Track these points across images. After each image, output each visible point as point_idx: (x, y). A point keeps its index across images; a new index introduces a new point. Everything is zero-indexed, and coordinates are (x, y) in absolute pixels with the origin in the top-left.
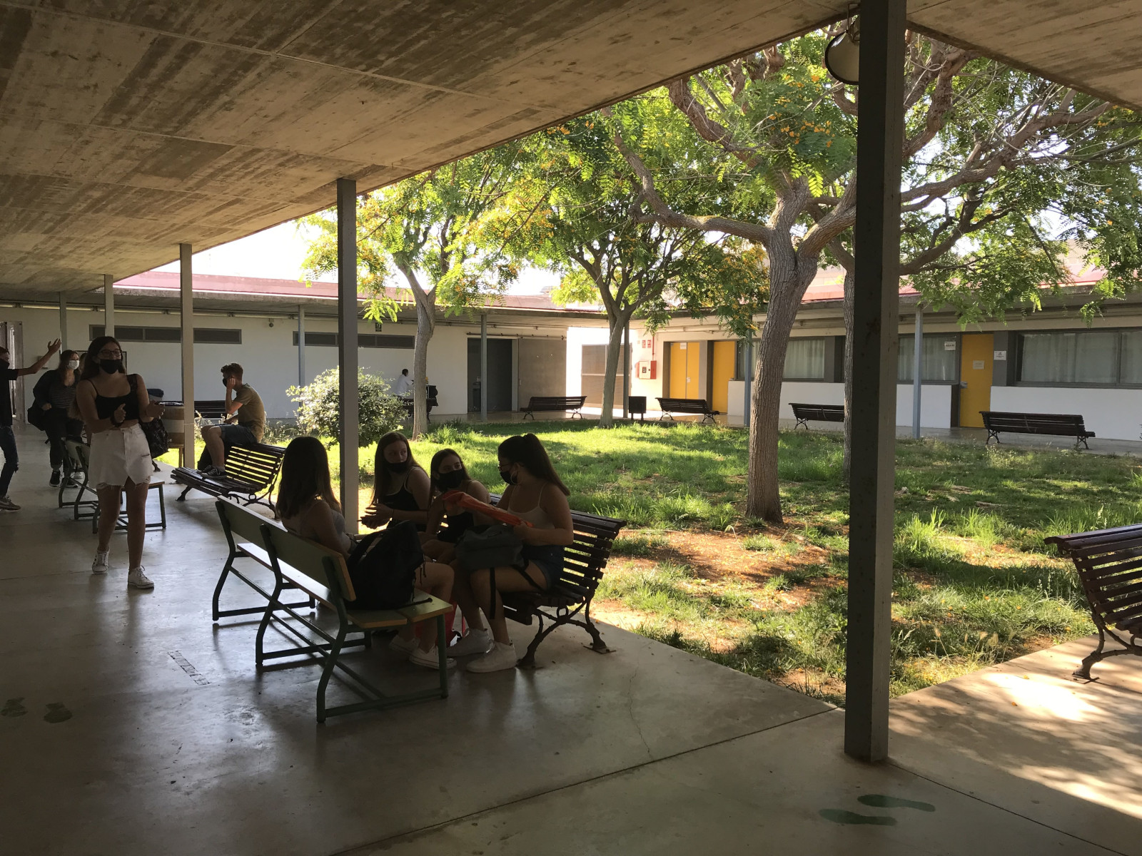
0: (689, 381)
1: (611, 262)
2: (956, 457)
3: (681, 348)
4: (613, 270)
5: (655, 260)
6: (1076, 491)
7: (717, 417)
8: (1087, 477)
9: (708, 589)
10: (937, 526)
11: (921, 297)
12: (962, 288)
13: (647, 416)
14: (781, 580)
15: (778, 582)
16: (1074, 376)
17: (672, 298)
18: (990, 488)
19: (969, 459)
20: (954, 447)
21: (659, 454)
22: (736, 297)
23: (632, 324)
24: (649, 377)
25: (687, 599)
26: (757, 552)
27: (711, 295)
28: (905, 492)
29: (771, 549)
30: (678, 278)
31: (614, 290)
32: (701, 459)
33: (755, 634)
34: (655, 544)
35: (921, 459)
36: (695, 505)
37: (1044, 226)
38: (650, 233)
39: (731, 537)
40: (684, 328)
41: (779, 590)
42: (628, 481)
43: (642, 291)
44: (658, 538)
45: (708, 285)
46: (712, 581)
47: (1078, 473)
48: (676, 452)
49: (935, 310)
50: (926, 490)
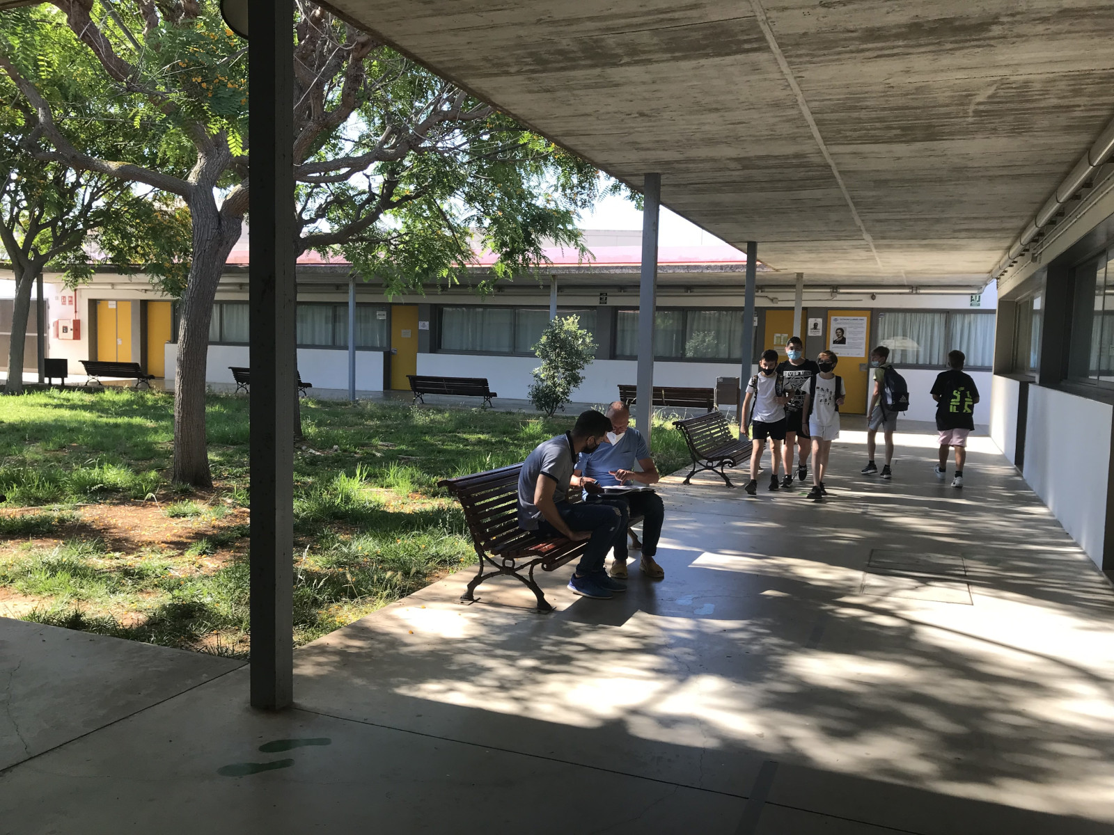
0: (120, 342)
1: (15, 203)
2: (385, 417)
3: (110, 307)
4: (18, 213)
5: (71, 208)
6: (480, 442)
7: (152, 383)
8: (489, 430)
9: (122, 562)
10: (361, 480)
11: (352, 267)
12: (386, 261)
13: (68, 381)
14: (203, 544)
15: (200, 547)
16: (481, 346)
17: (94, 251)
18: (411, 443)
19: (397, 418)
20: (385, 408)
21: (79, 422)
22: (169, 255)
23: (46, 277)
24: (72, 337)
25: (96, 575)
26: (182, 519)
27: (142, 252)
28: (336, 450)
29: (197, 514)
30: (101, 230)
31: (19, 237)
32: (130, 425)
33: (171, 602)
34: (62, 521)
35: (353, 419)
36: (115, 475)
37: (454, 211)
38: (64, 175)
39: (152, 506)
40: (113, 284)
41: (201, 555)
42: (37, 453)
43: (57, 240)
44: (66, 514)
45: (137, 241)
46: (128, 554)
47: (482, 427)
48: (100, 420)
49: (366, 281)
50: (355, 448)
